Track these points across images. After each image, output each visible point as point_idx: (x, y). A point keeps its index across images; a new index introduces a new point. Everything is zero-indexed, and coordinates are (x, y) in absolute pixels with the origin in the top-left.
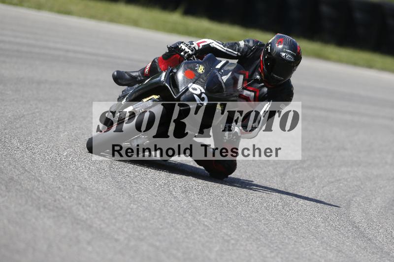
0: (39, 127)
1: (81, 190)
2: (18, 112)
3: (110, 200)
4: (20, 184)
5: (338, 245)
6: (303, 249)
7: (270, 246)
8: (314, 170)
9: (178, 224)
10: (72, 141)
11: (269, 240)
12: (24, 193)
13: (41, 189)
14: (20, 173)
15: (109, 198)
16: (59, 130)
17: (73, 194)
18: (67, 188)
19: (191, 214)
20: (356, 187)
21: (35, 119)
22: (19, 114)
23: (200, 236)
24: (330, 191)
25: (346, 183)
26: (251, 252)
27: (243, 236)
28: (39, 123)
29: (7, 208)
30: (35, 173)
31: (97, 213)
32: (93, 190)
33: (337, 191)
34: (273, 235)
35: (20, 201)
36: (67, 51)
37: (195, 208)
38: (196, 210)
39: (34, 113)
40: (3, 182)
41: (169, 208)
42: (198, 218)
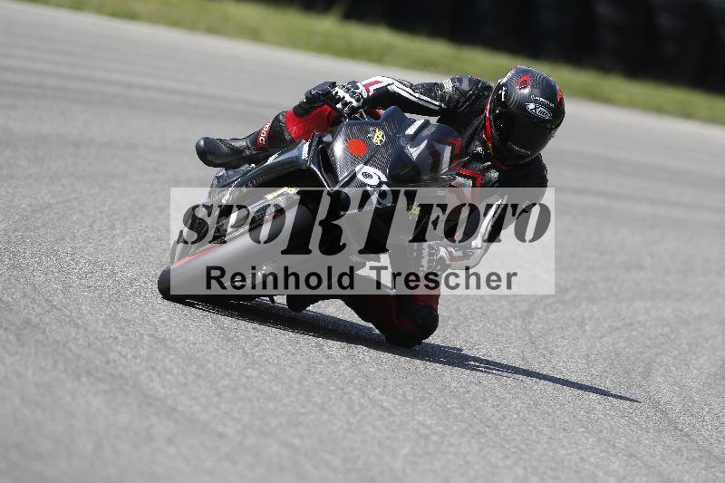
0: (77, 227)
1: (156, 343)
2: (39, 198)
3: (209, 361)
4: (44, 332)
5: (629, 444)
6: (564, 452)
7: (503, 447)
8: (584, 306)
9: (334, 404)
10: (139, 253)
11: (502, 436)
12: (50, 349)
13: (81, 342)
14: (42, 312)
15: (207, 357)
16: (115, 233)
17: (140, 349)
18: (130, 339)
19: (359, 386)
20: (660, 337)
21: (70, 212)
22: (41, 202)
23: (374, 428)
24: (614, 344)
25: (642, 330)
26: (469, 458)
27: (454, 428)
28: (77, 219)
29: (19, 375)
30: (71, 312)
31: (185, 385)
32: (177, 343)
33: (626, 344)
34: (509, 425)
35: (43, 363)
36: (130, 86)
37: (365, 376)
38: (367, 381)
39: (68, 201)
40: (12, 328)
41: (317, 376)
42: (372, 394)
